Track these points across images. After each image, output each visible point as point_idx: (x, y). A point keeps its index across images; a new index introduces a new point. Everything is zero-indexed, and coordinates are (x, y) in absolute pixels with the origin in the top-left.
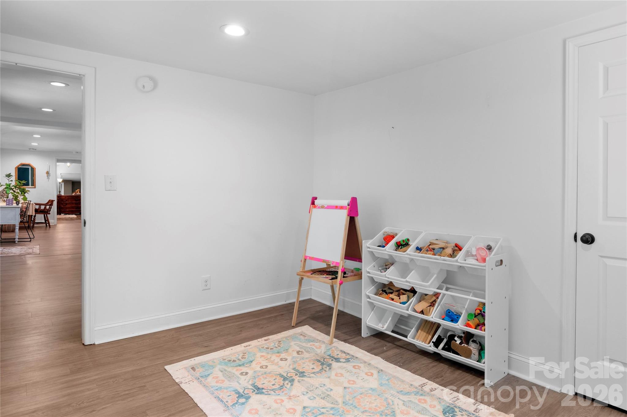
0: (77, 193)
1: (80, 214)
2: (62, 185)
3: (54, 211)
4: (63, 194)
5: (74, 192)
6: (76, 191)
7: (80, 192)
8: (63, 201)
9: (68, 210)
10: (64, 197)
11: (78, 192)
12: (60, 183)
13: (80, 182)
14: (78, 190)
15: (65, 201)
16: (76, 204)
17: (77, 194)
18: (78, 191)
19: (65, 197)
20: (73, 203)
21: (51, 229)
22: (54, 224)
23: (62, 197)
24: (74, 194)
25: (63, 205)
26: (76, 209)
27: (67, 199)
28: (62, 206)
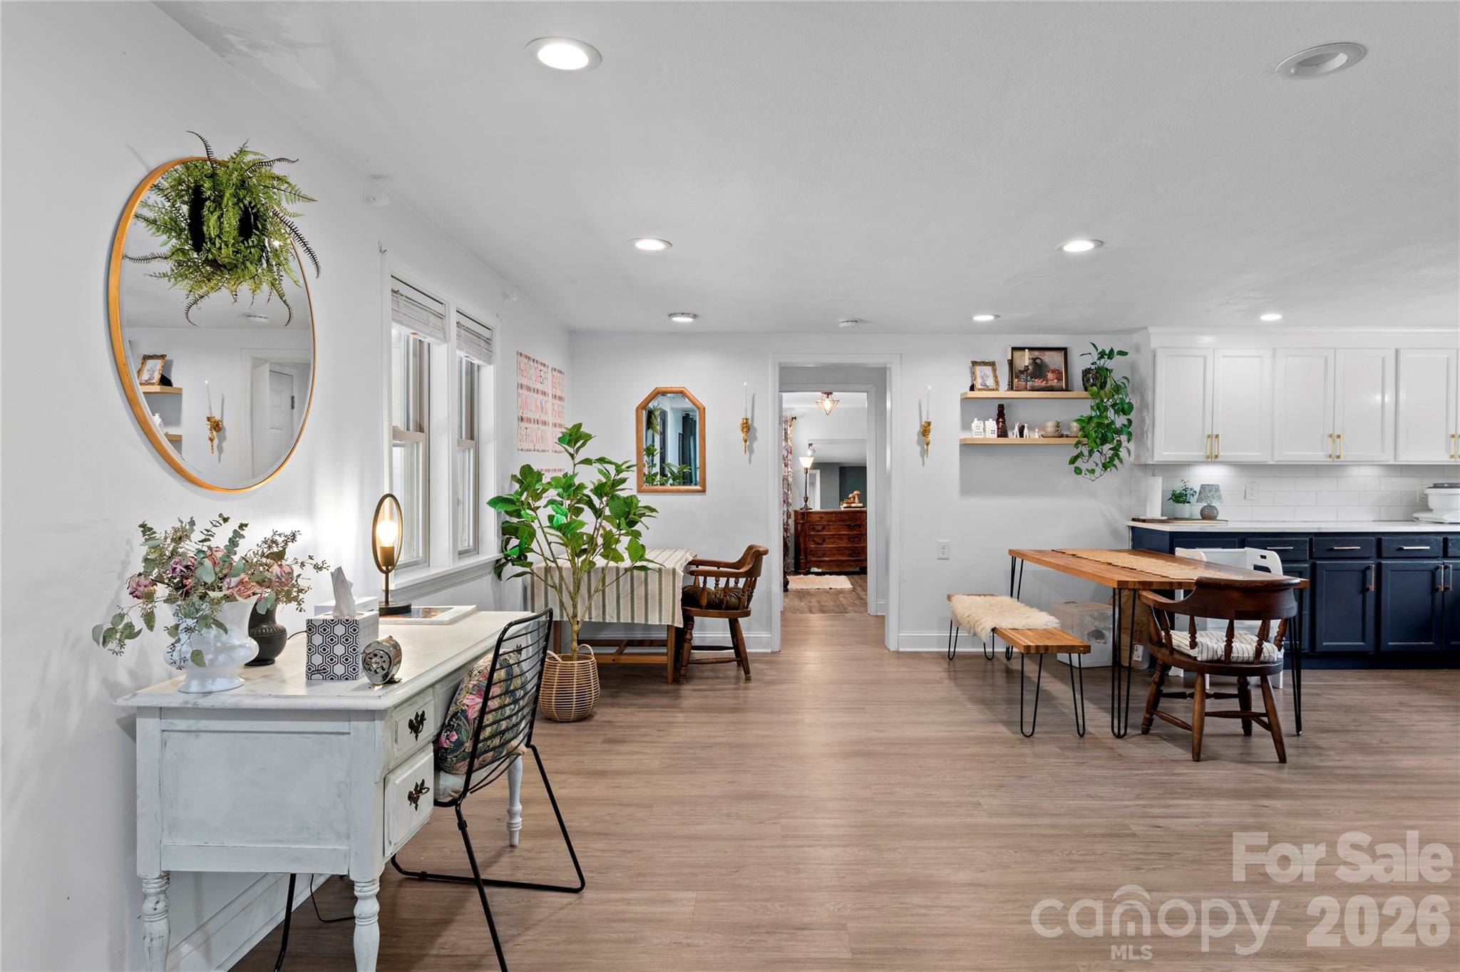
0: (854, 502)
1: (864, 571)
2: (813, 476)
3: (769, 594)
4: (816, 506)
5: (846, 500)
6: (850, 496)
7: (863, 498)
8: (813, 529)
9: (827, 559)
10: (817, 518)
11: (857, 500)
12: (807, 469)
13: (865, 468)
14: (855, 492)
15: (820, 528)
16: (850, 538)
17: (853, 505)
18: (856, 496)
19: (821, 518)
20: (840, 537)
21: (751, 684)
22: (769, 651)
23: (812, 515)
24: (845, 505)
25: (813, 540)
26: (850, 555)
27: (825, 523)
28: (812, 546)
